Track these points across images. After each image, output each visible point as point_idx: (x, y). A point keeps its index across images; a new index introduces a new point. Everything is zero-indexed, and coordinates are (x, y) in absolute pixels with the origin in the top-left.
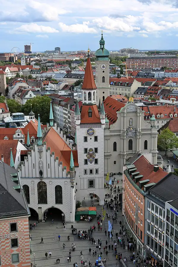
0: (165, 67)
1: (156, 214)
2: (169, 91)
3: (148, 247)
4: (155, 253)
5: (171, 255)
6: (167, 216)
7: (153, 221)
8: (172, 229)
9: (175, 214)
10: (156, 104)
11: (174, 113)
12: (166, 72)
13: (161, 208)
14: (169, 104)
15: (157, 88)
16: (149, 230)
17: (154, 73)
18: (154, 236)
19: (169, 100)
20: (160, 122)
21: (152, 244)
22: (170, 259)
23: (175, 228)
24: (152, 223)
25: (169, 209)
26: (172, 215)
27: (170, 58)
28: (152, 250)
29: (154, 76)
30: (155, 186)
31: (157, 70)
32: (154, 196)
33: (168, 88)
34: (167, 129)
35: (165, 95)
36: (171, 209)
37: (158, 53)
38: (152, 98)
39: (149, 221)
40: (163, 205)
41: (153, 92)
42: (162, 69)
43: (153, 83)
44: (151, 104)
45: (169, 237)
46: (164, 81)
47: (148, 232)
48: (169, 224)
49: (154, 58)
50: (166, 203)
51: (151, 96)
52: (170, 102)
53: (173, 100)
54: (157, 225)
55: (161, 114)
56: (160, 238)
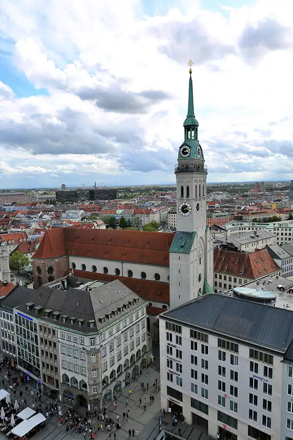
0: (14, 203)
1: (8, 321)
2: (19, 221)
3: (4, 350)
4: (10, 353)
5: (22, 350)
6: (16, 320)
7: (6, 328)
8: (21, 328)
9: (22, 317)
10: (7, 233)
11: (24, 238)
12: (16, 206)
13: (11, 315)
14: (18, 232)
15: (8, 219)
16: (3, 336)
17: (6, 207)
18: (8, 340)
19: (19, 228)
20: (12, 246)
21: (7, 347)
22: (22, 354)
23: (23, 328)
24: (5, 329)
25: (17, 314)
26: (20, 317)
27: (19, 195)
28: (7, 352)
29: (5, 210)
30: (5, 298)
31: (9, 205)
32: (4, 306)
33: (18, 219)
34: (18, 252)
35: (15, 225)
36: (18, 313)
37: (8, 191)
38: (4, 227)
39: (3, 329)
40: (12, 311)
41: (5, 223)
42: (12, 204)
43: (5, 216)
44: (3, 233)
45: (20, 336)
46: (14, 213)
47: (2, 338)
48: (18, 325)
49: (6, 195)
50: (14, 309)
51: (3, 227)
52: (20, 230)
53: (22, 228)
54: (10, 330)
55: (11, 240)
56: (13, 340)
